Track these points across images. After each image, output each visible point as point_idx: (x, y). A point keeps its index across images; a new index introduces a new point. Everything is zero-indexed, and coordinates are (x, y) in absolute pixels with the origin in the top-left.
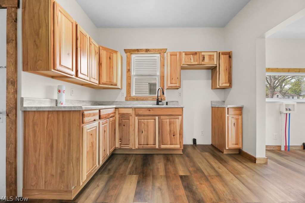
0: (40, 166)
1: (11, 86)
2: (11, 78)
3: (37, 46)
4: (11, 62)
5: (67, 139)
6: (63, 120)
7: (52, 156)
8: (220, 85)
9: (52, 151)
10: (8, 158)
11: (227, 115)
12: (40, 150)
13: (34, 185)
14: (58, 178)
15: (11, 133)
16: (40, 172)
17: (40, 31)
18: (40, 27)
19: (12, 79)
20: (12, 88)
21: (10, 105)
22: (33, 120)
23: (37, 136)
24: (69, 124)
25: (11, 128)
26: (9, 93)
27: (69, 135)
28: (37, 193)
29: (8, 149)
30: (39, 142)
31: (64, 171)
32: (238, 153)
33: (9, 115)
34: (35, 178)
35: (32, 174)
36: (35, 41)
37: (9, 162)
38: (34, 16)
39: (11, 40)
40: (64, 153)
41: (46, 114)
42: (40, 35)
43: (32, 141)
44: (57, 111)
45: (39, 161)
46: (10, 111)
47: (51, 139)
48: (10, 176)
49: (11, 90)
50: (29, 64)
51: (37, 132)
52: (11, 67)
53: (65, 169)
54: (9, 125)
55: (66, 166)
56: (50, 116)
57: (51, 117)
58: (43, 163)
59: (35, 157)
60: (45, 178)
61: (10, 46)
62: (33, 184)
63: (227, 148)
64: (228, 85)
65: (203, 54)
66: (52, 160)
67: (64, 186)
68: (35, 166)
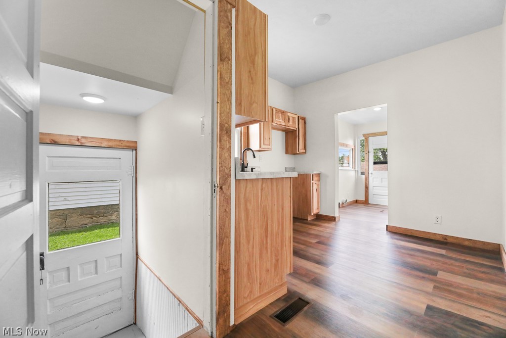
0: (254, 263)
1: (226, 137)
2: (226, 123)
3: (252, 79)
4: (227, 95)
5: (281, 215)
6: (277, 189)
7: (267, 243)
8: (300, 151)
9: (267, 236)
10: (222, 265)
11: (312, 182)
12: (254, 238)
13: (248, 296)
14: (273, 270)
15: (226, 219)
16: (255, 272)
17: (256, 58)
18: (256, 54)
19: (226, 125)
20: (227, 140)
21: (224, 171)
22: (245, 194)
23: (250, 218)
24: (282, 195)
25: (225, 210)
26: (223, 149)
27: (282, 209)
28: (252, 306)
29: (222, 248)
30: (252, 227)
31: (278, 260)
32: (315, 218)
33: (223, 187)
34: (249, 284)
35: (245, 280)
36: (250, 72)
37: (223, 270)
38: (249, 33)
39: (226, 57)
40: (278, 234)
41: (260, 183)
42: (256, 64)
43: (244, 228)
44: (271, 178)
45: (253, 256)
46: (225, 181)
47: (266, 219)
48: (224, 294)
49: (226, 145)
50: (243, 104)
51: (250, 211)
52: (226, 104)
53: (279, 257)
54: (223, 206)
55: (280, 252)
56: (264, 186)
57: (265, 188)
58: (258, 256)
59: (249, 251)
60: (260, 278)
61: (225, 68)
62: (246, 295)
63: (312, 214)
64: (304, 151)
65: (289, 114)
66: (267, 248)
67: (278, 280)
68: (249, 265)
